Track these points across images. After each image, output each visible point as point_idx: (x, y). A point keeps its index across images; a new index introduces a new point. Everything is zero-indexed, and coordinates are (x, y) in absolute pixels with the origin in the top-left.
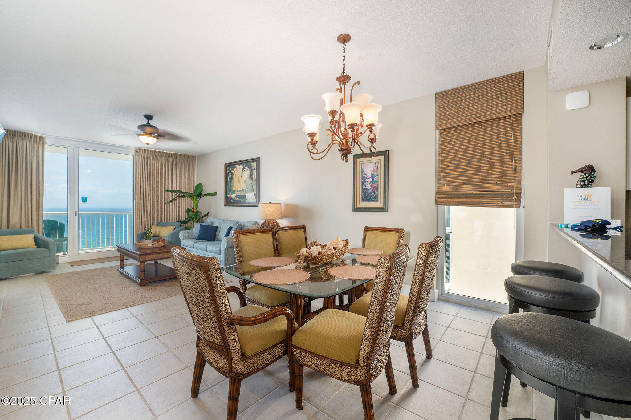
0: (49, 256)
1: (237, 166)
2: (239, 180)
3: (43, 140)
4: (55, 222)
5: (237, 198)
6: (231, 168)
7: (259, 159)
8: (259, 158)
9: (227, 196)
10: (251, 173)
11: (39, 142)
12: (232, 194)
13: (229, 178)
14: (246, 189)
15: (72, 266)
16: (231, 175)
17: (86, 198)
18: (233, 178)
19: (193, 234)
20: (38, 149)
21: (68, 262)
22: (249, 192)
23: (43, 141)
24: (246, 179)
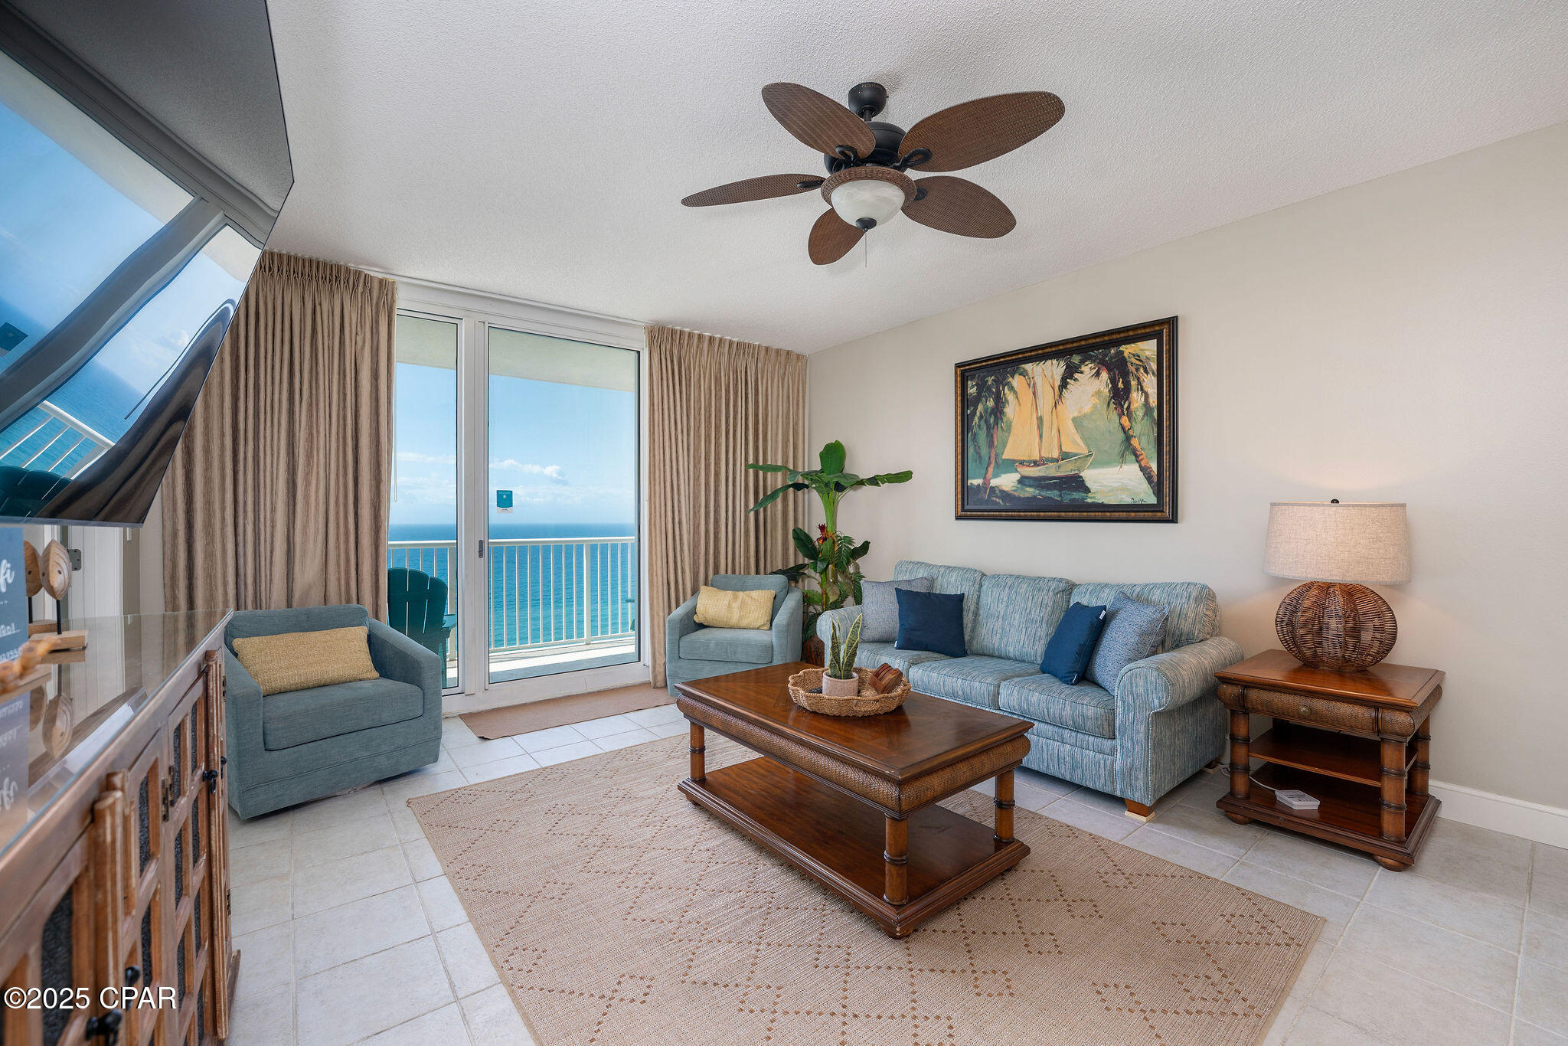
0: (421, 713)
1: (1028, 367)
2: (1040, 420)
3: (390, 293)
4: (418, 578)
5: (1028, 489)
6: (990, 380)
7: (1172, 323)
8: (1177, 317)
9: (970, 482)
10: (1121, 385)
11: (379, 298)
12: (996, 476)
13: (981, 417)
14: (1086, 452)
15: (482, 738)
16: (991, 403)
17: (510, 494)
18: (1002, 413)
19: (869, 621)
20: (376, 323)
21: (460, 715)
22: (1098, 464)
23: (389, 297)
24: (1087, 409)
